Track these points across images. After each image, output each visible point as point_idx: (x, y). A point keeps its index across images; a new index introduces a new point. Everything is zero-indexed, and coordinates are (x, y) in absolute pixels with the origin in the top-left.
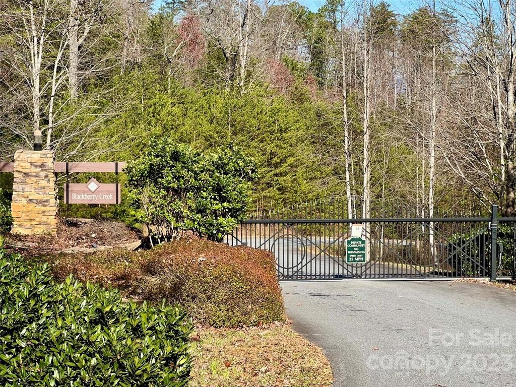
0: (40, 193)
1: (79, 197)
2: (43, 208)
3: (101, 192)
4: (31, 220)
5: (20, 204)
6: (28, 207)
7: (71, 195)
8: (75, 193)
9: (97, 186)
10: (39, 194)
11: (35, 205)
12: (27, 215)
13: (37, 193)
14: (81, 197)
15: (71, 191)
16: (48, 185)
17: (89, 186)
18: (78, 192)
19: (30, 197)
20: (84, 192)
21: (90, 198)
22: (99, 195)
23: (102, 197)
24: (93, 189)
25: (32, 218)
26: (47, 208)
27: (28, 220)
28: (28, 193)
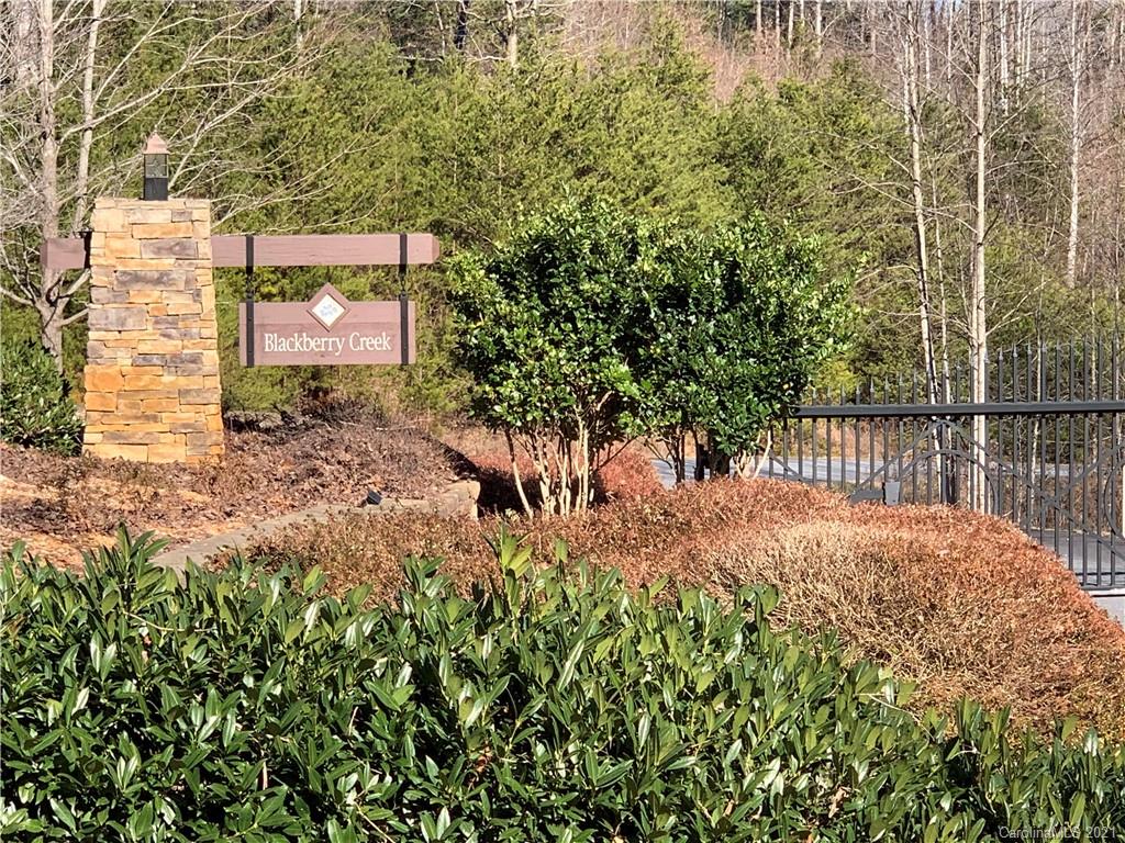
0: (173, 332)
1: (285, 346)
2: (183, 382)
3: (355, 327)
4: (147, 418)
5: (113, 371)
6: (138, 377)
7: (263, 337)
8: (272, 333)
9: (340, 310)
10: (168, 336)
11: (159, 370)
12: (135, 406)
13: (164, 336)
14: (292, 345)
15: (263, 325)
16: (196, 308)
17: (317, 310)
18: (284, 331)
19: (143, 348)
20: (301, 329)
21: (320, 346)
22: (347, 337)
23: (357, 342)
24: (329, 320)
25: (150, 412)
26: (194, 382)
27: (137, 418)
28: (136, 335)
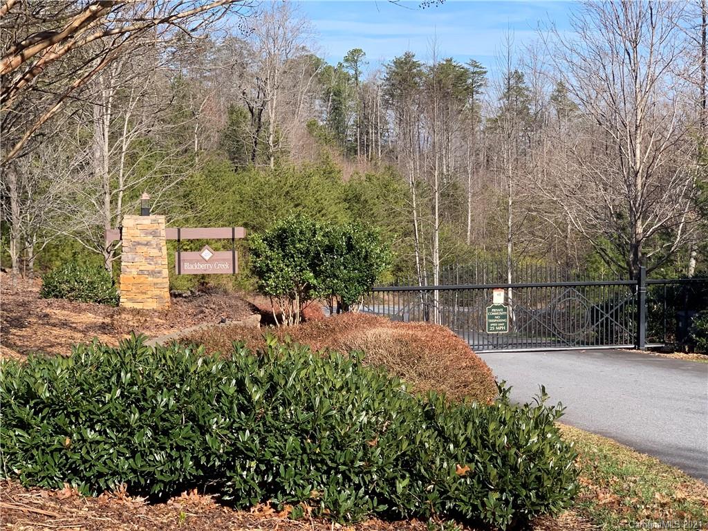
0: (152, 262)
1: (192, 267)
2: (156, 280)
3: (216, 260)
4: (143, 293)
5: (130, 276)
6: (140, 278)
7: (184, 264)
8: (187, 263)
9: (211, 255)
10: (150, 264)
11: (147, 276)
12: (138, 289)
13: (148, 264)
14: (194, 267)
15: (184, 260)
16: (160, 254)
17: (203, 255)
18: (191, 262)
19: (141, 268)
20: (197, 261)
21: (204, 267)
22: (213, 264)
23: (217, 265)
24: (207, 258)
25: (144, 291)
26: (159, 280)
27: (139, 293)
28: (139, 264)
